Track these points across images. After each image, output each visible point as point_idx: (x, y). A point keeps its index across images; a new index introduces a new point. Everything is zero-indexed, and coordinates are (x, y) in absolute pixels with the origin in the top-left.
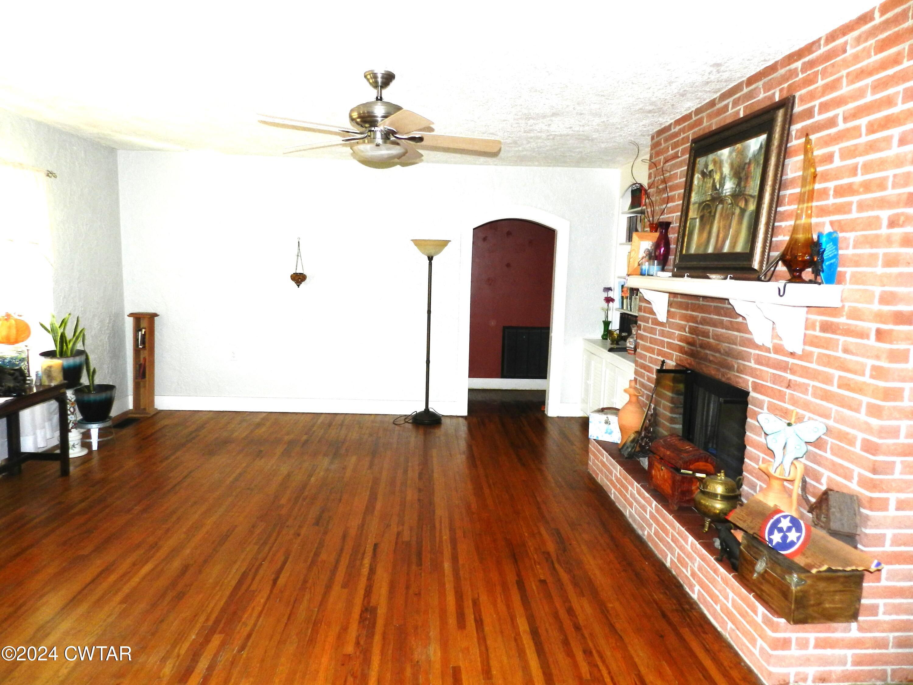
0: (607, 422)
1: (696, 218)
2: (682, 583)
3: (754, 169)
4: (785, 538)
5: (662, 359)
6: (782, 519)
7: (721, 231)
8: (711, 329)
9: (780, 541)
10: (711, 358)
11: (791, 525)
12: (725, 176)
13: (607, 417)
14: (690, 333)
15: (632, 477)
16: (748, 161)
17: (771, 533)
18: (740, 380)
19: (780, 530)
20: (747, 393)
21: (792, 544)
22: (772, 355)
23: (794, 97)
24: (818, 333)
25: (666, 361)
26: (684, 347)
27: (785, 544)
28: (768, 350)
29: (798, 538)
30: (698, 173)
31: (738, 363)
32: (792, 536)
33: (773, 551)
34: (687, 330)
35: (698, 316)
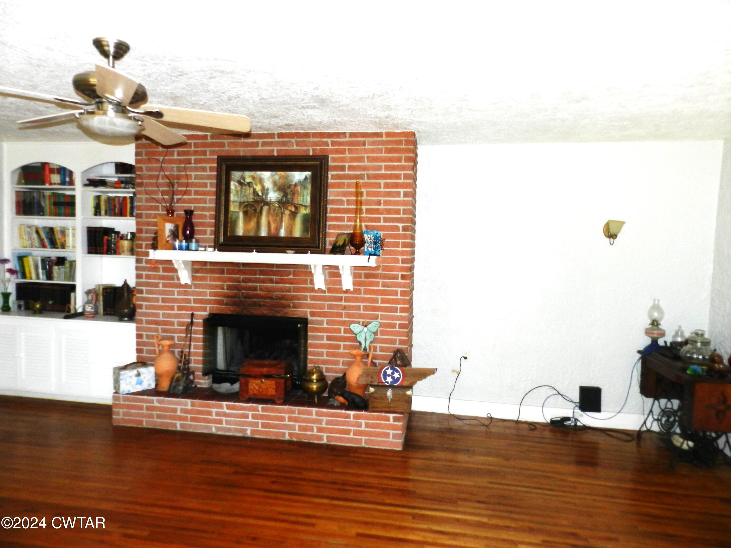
0: (138, 375)
1: (238, 212)
2: (307, 441)
3: (301, 190)
4: (393, 378)
5: (191, 312)
6: (387, 370)
7: (272, 223)
8: (258, 285)
9: (392, 380)
10: (262, 303)
11: (392, 371)
12: (268, 190)
13: (138, 371)
14: (227, 289)
15: (217, 400)
16: (294, 183)
17: (385, 379)
18: (298, 312)
19: (389, 376)
20: (307, 319)
21: (398, 379)
22: (327, 294)
23: (328, 157)
24: (363, 279)
25: (195, 313)
26: (223, 300)
27: (395, 380)
28: (324, 292)
29: (400, 375)
30: (234, 181)
31: (293, 303)
32: (396, 375)
33: (391, 386)
34: (225, 288)
35: (240, 278)
